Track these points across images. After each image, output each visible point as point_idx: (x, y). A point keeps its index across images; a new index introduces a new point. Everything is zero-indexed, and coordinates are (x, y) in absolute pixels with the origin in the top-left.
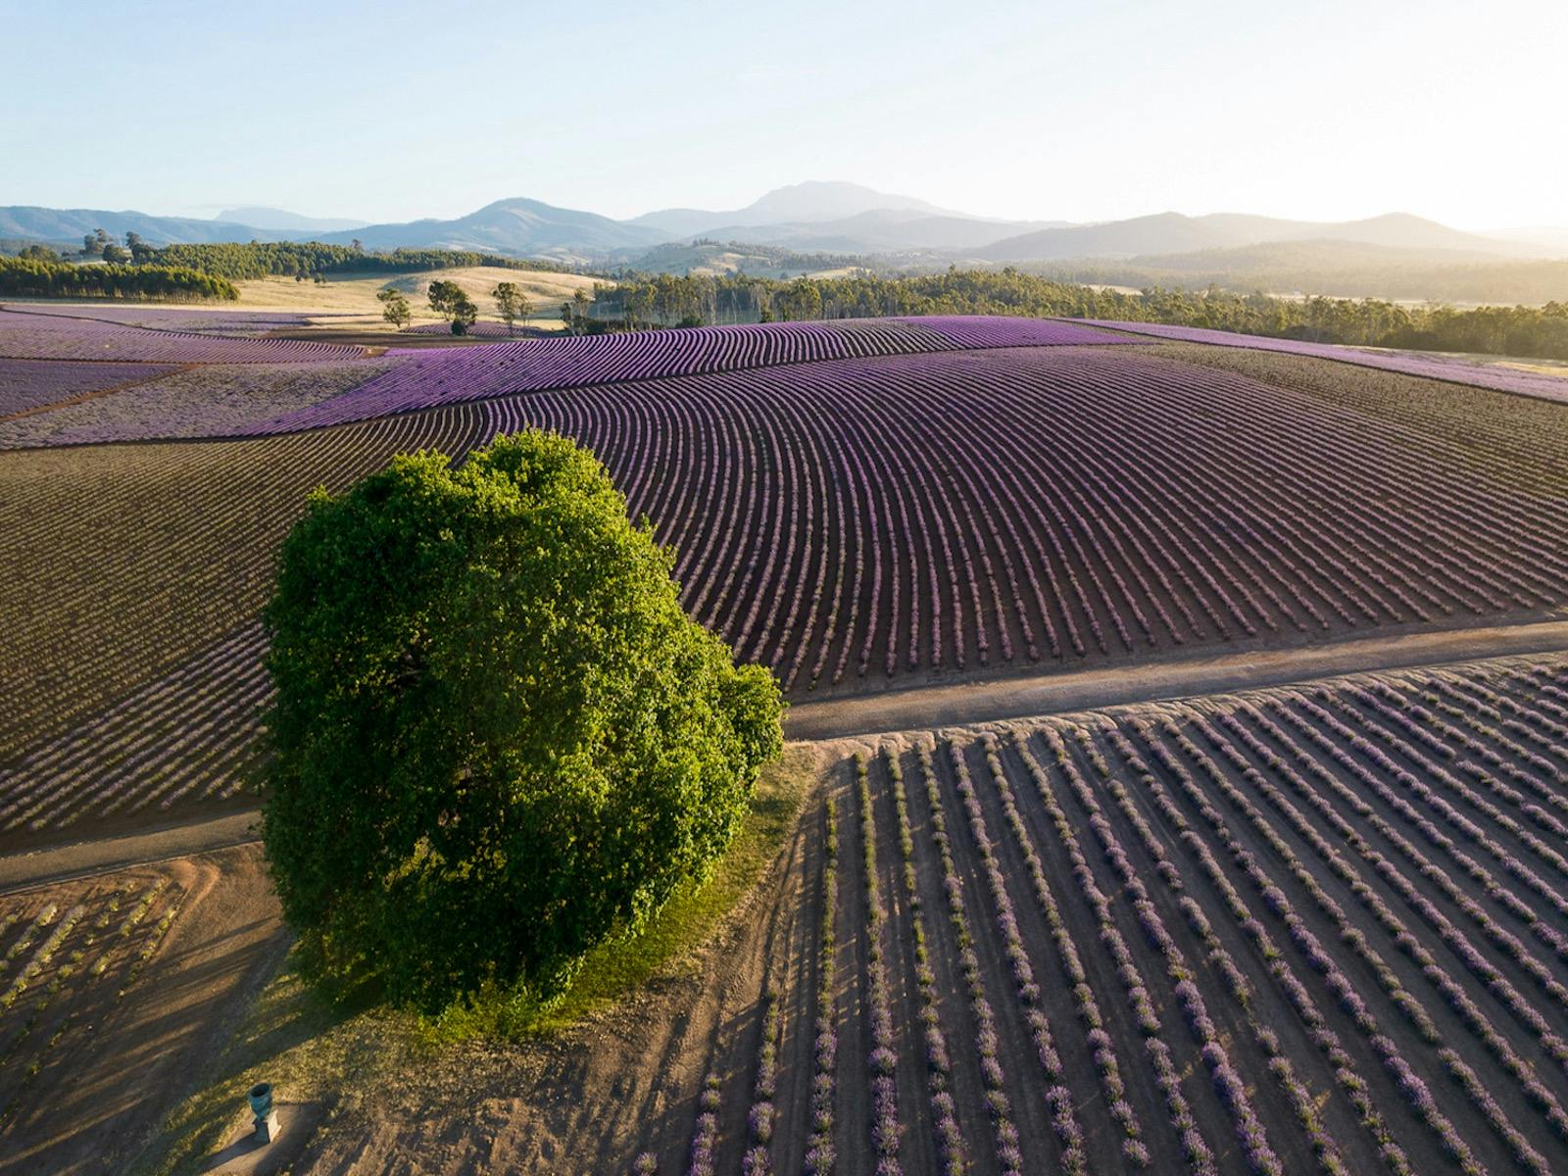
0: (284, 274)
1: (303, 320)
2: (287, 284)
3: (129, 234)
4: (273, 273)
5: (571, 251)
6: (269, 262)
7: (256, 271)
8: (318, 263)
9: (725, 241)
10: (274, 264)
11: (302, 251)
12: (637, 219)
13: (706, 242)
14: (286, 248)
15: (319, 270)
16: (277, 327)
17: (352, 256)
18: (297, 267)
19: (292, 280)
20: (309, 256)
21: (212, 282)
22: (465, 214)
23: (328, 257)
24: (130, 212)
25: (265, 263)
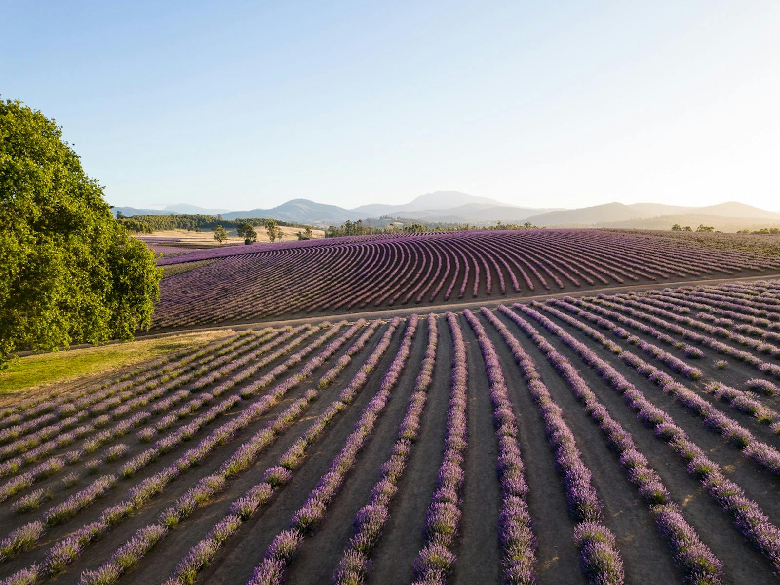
0: (183, 228)
1: (177, 240)
2: (183, 232)
3: (118, 212)
4: (178, 227)
5: (323, 222)
6: (176, 222)
7: (170, 226)
8: (199, 223)
9: (395, 217)
10: (178, 223)
11: (192, 218)
12: (356, 209)
13: (386, 217)
14: (185, 217)
15: (199, 226)
16: (162, 242)
17: (215, 220)
18: (189, 225)
19: (186, 231)
20: (195, 220)
21: (141, 225)
22: (275, 206)
23: (204, 220)
24: (127, 207)
25: (174, 223)
